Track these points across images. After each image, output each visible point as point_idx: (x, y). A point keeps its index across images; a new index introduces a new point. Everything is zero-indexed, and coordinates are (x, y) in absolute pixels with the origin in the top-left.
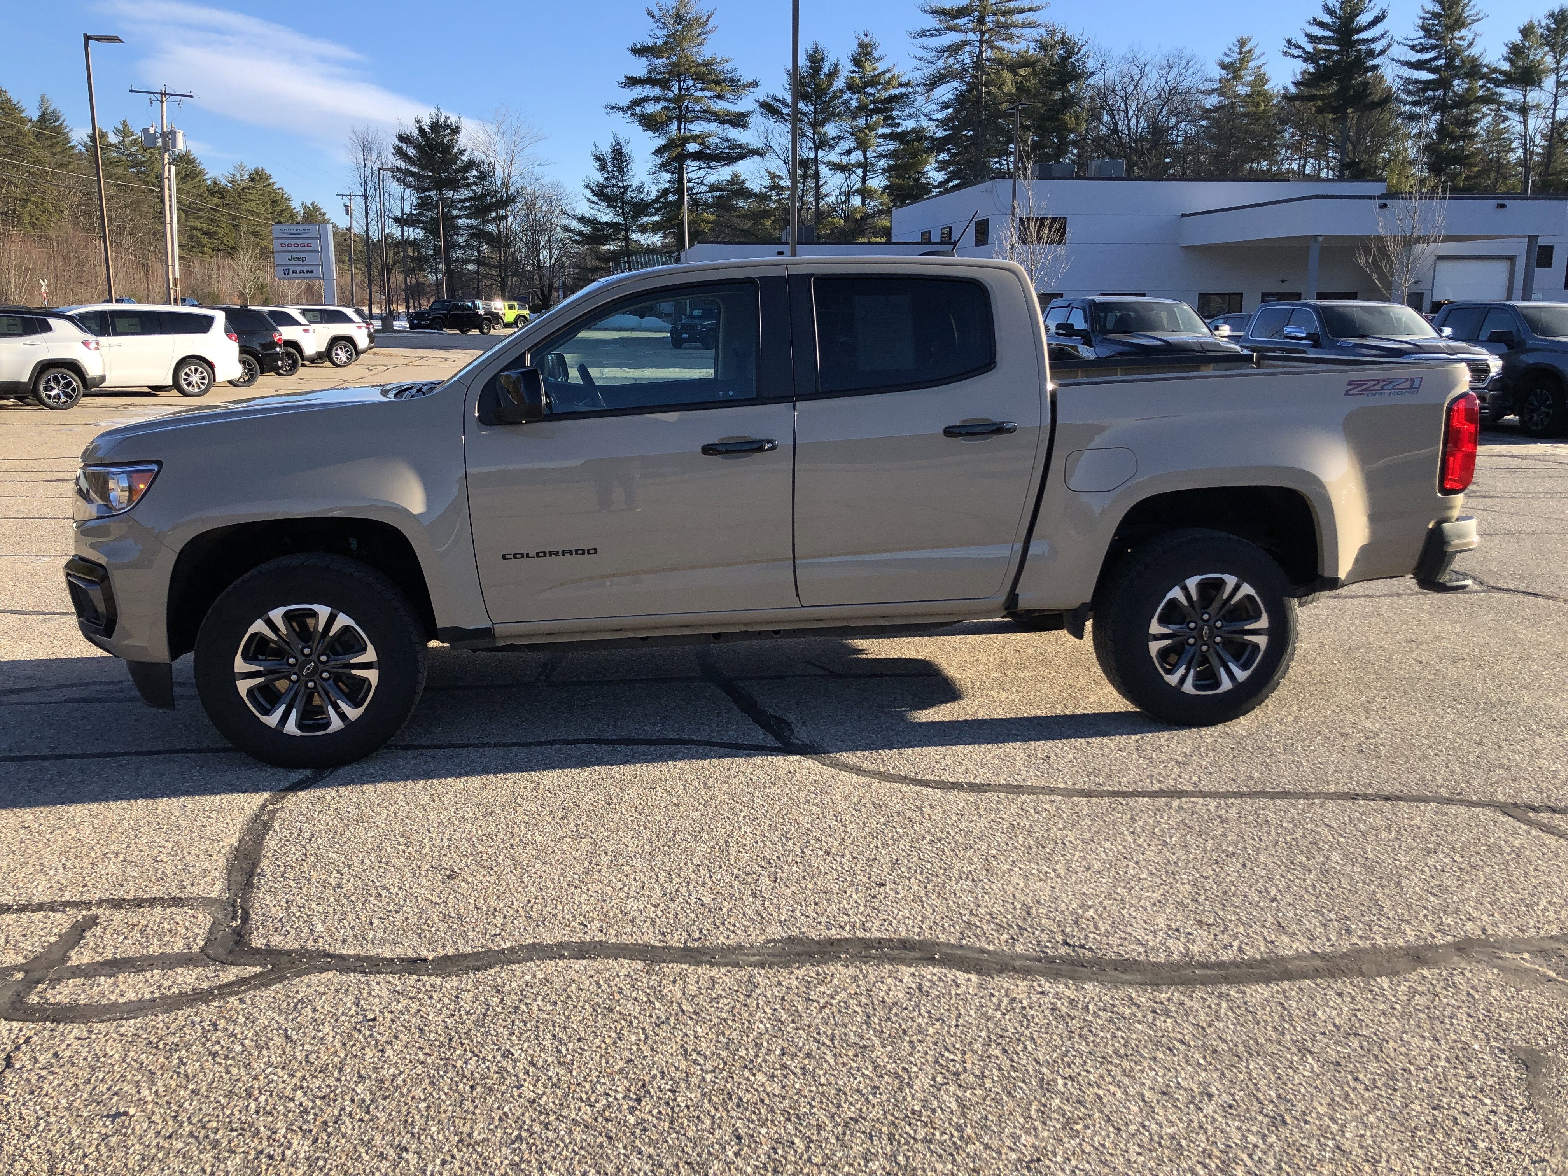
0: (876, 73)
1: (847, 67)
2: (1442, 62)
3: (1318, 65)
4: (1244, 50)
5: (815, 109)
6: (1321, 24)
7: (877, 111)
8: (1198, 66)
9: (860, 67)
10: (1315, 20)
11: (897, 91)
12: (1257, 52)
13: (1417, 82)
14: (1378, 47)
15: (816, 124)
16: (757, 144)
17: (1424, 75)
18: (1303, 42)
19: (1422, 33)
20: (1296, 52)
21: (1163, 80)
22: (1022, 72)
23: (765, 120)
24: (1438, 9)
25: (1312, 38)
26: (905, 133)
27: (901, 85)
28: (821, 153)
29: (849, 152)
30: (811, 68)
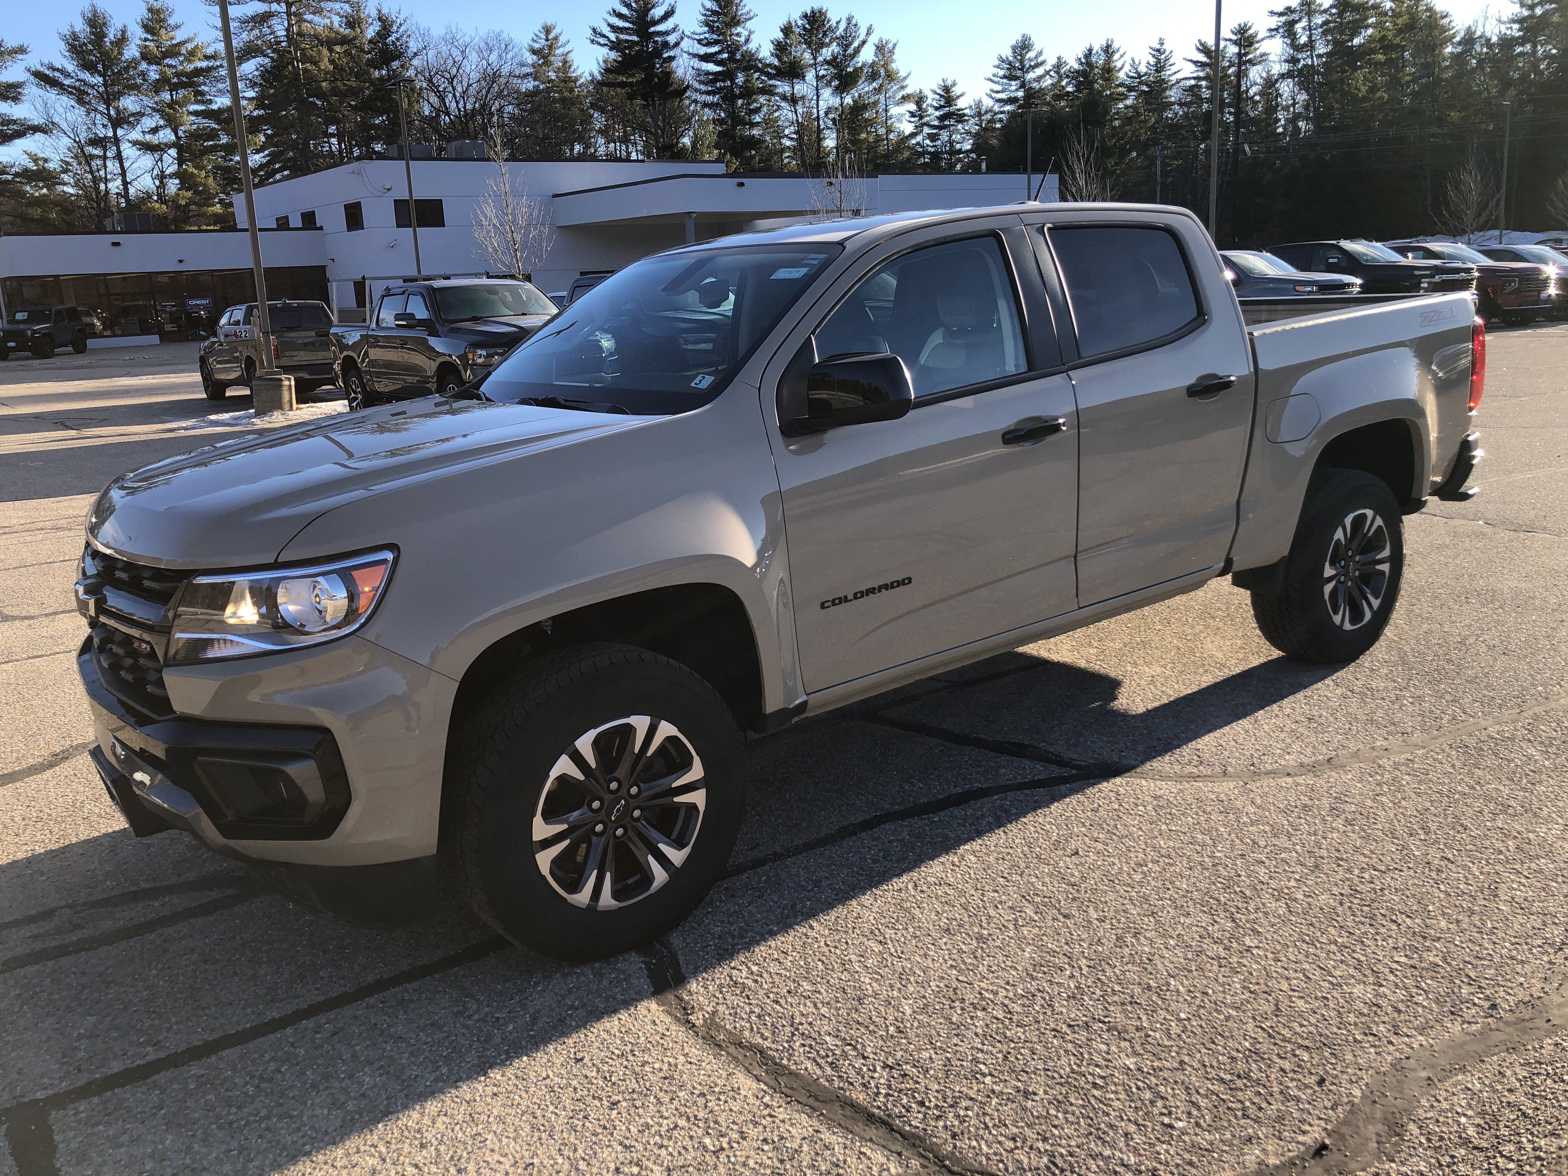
0: (174, 42)
1: (136, 34)
2: (725, 56)
3: (625, 54)
4: (550, 37)
5: (105, 80)
6: (620, 16)
7: (183, 85)
8: (516, 50)
9: (153, 34)
10: (614, 11)
11: (204, 64)
12: (562, 40)
13: (708, 73)
14: (672, 39)
15: (109, 99)
16: (37, 119)
17: (711, 67)
18: (606, 30)
19: (706, 29)
20: (602, 41)
21: (484, 62)
22: (338, 48)
23: (41, 92)
24: (715, 8)
25: (614, 29)
26: (220, 111)
27: (207, 58)
28: (120, 132)
29: (154, 131)
30: (92, 33)
